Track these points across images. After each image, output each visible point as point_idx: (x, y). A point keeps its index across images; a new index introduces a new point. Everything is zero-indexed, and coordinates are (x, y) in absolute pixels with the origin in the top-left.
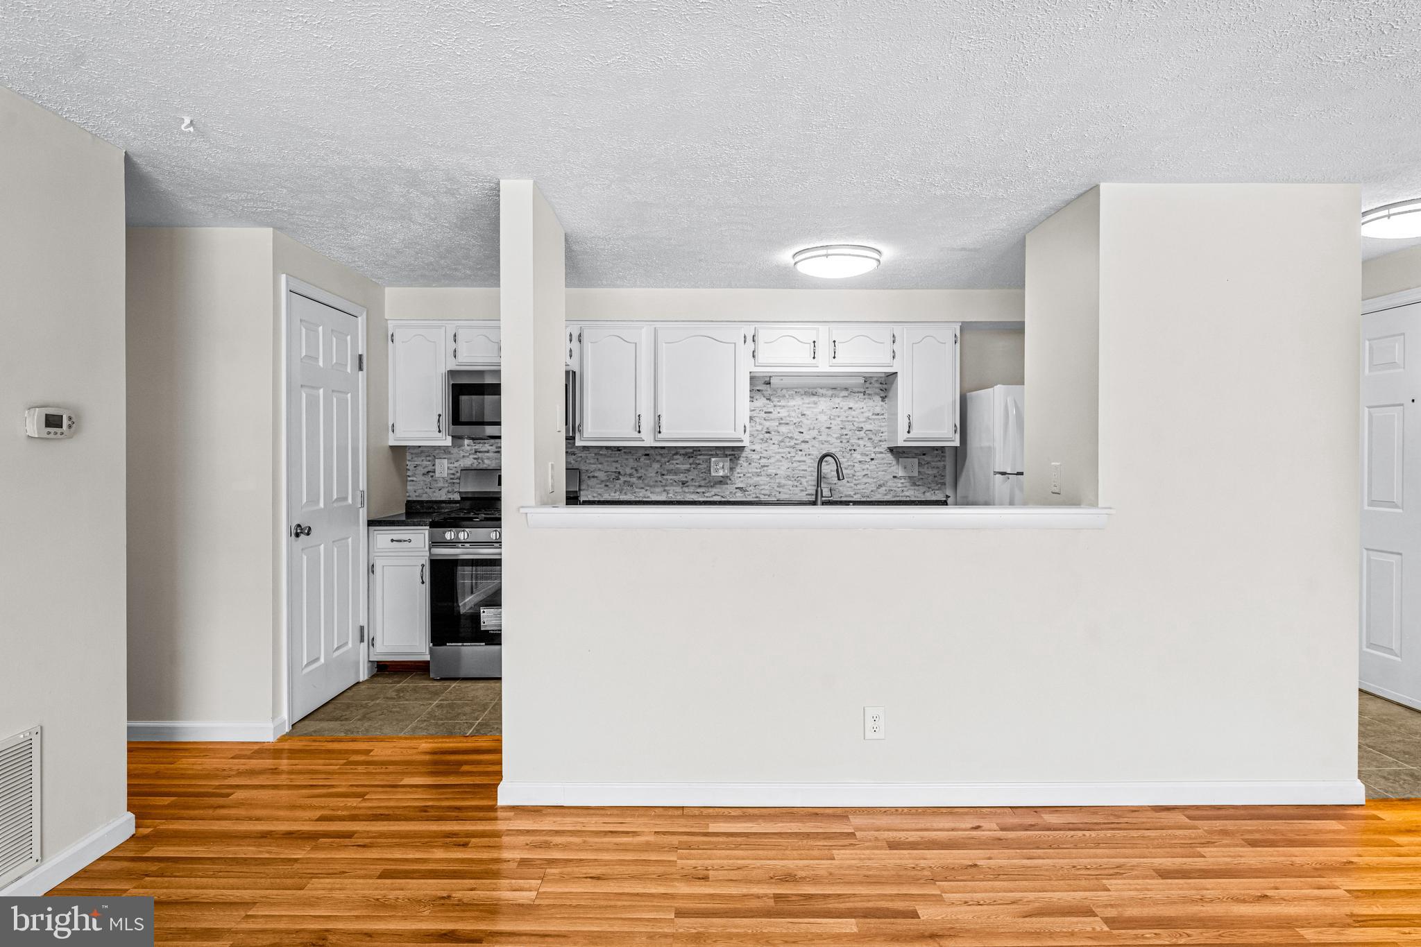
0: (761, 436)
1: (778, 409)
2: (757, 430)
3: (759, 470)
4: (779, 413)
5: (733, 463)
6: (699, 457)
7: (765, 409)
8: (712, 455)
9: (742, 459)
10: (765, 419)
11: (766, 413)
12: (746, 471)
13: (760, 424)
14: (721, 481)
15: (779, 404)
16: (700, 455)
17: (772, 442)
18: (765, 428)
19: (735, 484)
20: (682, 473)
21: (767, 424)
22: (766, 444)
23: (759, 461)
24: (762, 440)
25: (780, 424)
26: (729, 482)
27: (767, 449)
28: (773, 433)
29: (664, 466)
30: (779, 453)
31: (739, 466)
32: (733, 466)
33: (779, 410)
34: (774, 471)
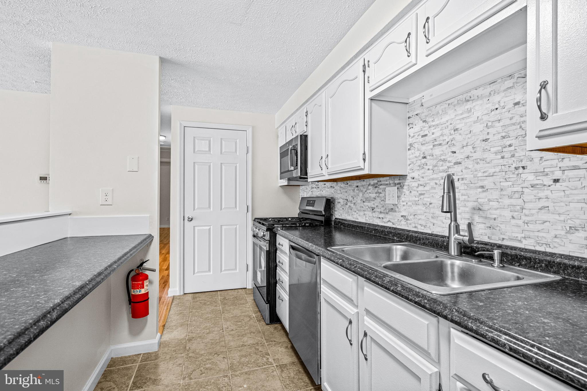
0: (419, 163)
1: (432, 130)
2: (416, 157)
3: (417, 199)
4: (433, 134)
5: (400, 191)
6: (381, 187)
7: (422, 133)
8: (387, 184)
9: (405, 187)
10: (422, 144)
11: (423, 136)
12: (407, 199)
13: (418, 150)
14: (392, 209)
15: (433, 123)
16: (381, 185)
17: (427, 167)
18: (422, 153)
19: (401, 212)
20: (372, 200)
21: (423, 148)
22: (423, 171)
23: (418, 189)
24: (419, 166)
25: (434, 146)
26: (397, 209)
27: (423, 175)
28: (428, 157)
29: (364, 195)
30: (433, 179)
31: (403, 194)
32: (399, 195)
33: (434, 131)
34: (429, 200)
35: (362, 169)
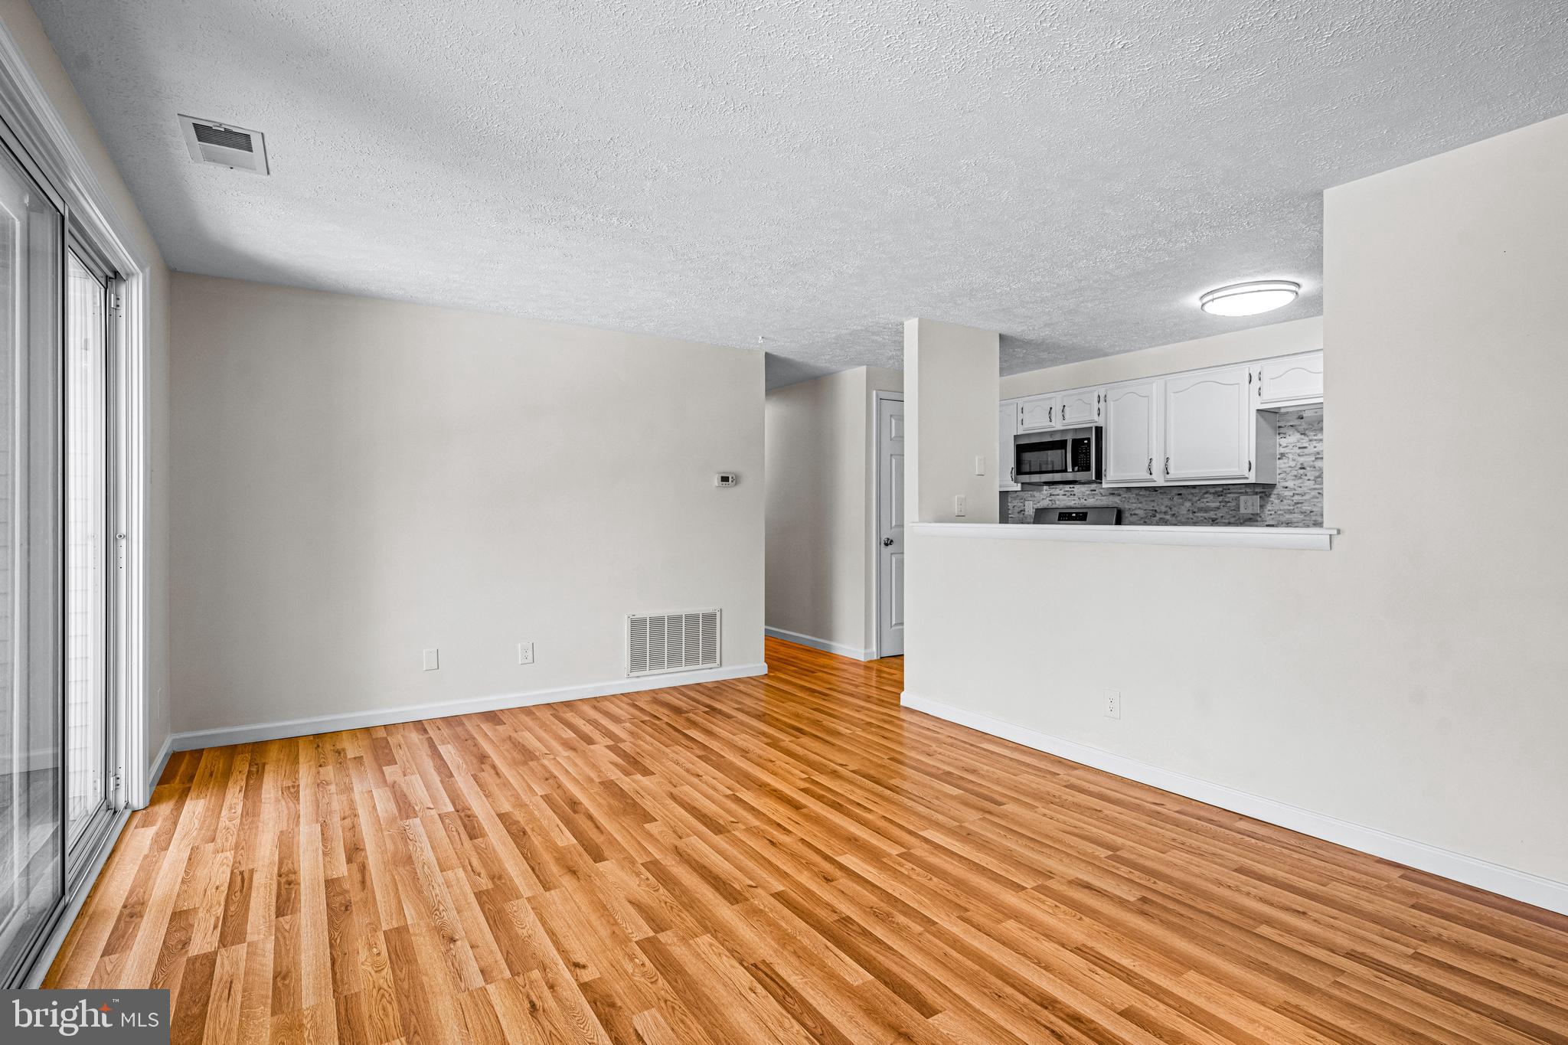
0: (1295, 473)
1: (1314, 443)
2: (1290, 467)
3: (1292, 508)
4: (1315, 447)
5: (1264, 500)
6: (1229, 495)
7: (1299, 445)
8: (1241, 493)
9: (1272, 496)
10: (1299, 455)
11: (1299, 448)
12: (1276, 508)
13: (1294, 460)
14: (1250, 519)
15: (1315, 438)
16: (1230, 493)
17: (1307, 478)
18: (1299, 464)
19: (1266, 521)
20: (1212, 510)
21: (1301, 460)
22: (1300, 481)
23: (1293, 498)
24: (1296, 476)
25: (1316, 458)
26: (1259, 519)
27: (1301, 485)
28: (1308, 469)
29: (1195, 504)
30: (1315, 489)
31: (1270, 503)
32: (1263, 503)
33: (1317, 445)
34: (1309, 508)
35: (1247, 478)
